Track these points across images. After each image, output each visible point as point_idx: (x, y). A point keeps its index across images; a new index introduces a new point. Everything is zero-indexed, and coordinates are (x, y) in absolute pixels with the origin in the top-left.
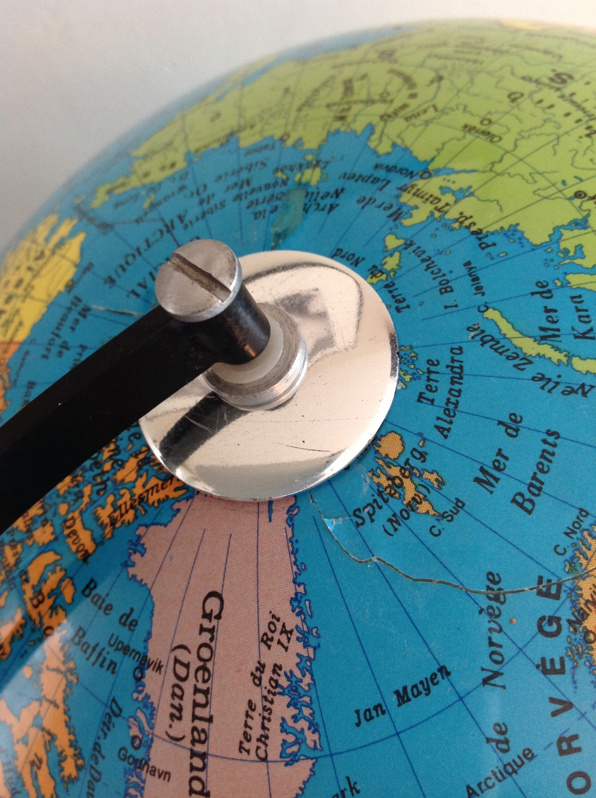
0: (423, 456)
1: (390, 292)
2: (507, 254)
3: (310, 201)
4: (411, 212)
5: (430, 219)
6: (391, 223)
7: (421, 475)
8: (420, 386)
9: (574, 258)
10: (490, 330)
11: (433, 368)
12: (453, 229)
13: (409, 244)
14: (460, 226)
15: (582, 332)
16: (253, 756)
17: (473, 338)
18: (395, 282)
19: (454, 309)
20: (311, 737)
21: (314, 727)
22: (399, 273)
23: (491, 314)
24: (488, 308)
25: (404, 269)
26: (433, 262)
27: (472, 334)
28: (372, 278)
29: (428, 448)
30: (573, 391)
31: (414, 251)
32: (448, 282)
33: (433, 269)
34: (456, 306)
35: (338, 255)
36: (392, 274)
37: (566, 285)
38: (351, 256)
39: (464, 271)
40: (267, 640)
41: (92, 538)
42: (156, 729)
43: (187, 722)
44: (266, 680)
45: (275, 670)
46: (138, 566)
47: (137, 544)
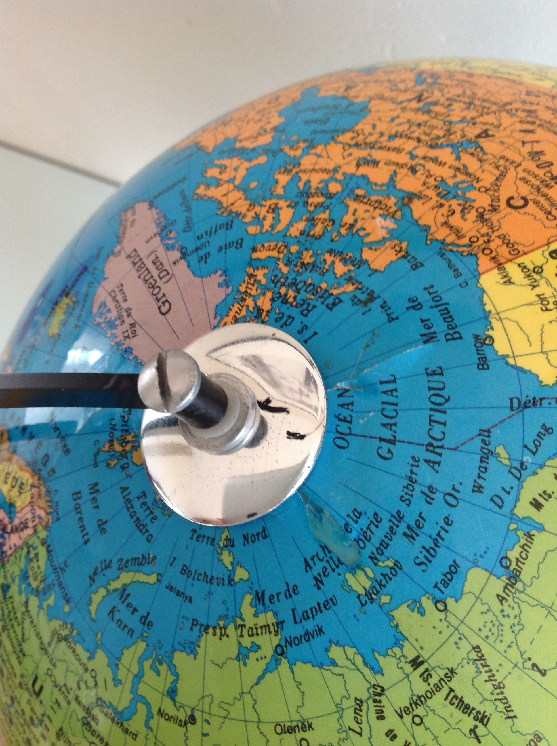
0: (123, 468)
1: (209, 538)
2: (180, 628)
3: (331, 557)
4: (255, 609)
5: (238, 614)
6: (256, 587)
7: (118, 459)
8: (149, 500)
9: (154, 663)
10: (146, 568)
11: (151, 516)
12: (220, 618)
13: (231, 581)
14: (219, 625)
15: (115, 613)
16: (115, 288)
17: (149, 554)
18: (212, 547)
19: (170, 562)
22: (216, 556)
23: (153, 579)
24: (158, 580)
25: (216, 561)
26: (207, 582)
27: (151, 556)
28: (227, 536)
29: (123, 474)
30: (95, 574)
31: (223, 579)
32: (188, 577)
33: (203, 577)
34: (171, 565)
35: (262, 532)
36: (219, 551)
37: (142, 637)
38: (253, 540)
39: (188, 593)
40: (133, 325)
41: (258, 259)
42: (162, 247)
43: (149, 264)
44: (125, 314)
45: (123, 321)
46: (217, 278)
47: (226, 284)
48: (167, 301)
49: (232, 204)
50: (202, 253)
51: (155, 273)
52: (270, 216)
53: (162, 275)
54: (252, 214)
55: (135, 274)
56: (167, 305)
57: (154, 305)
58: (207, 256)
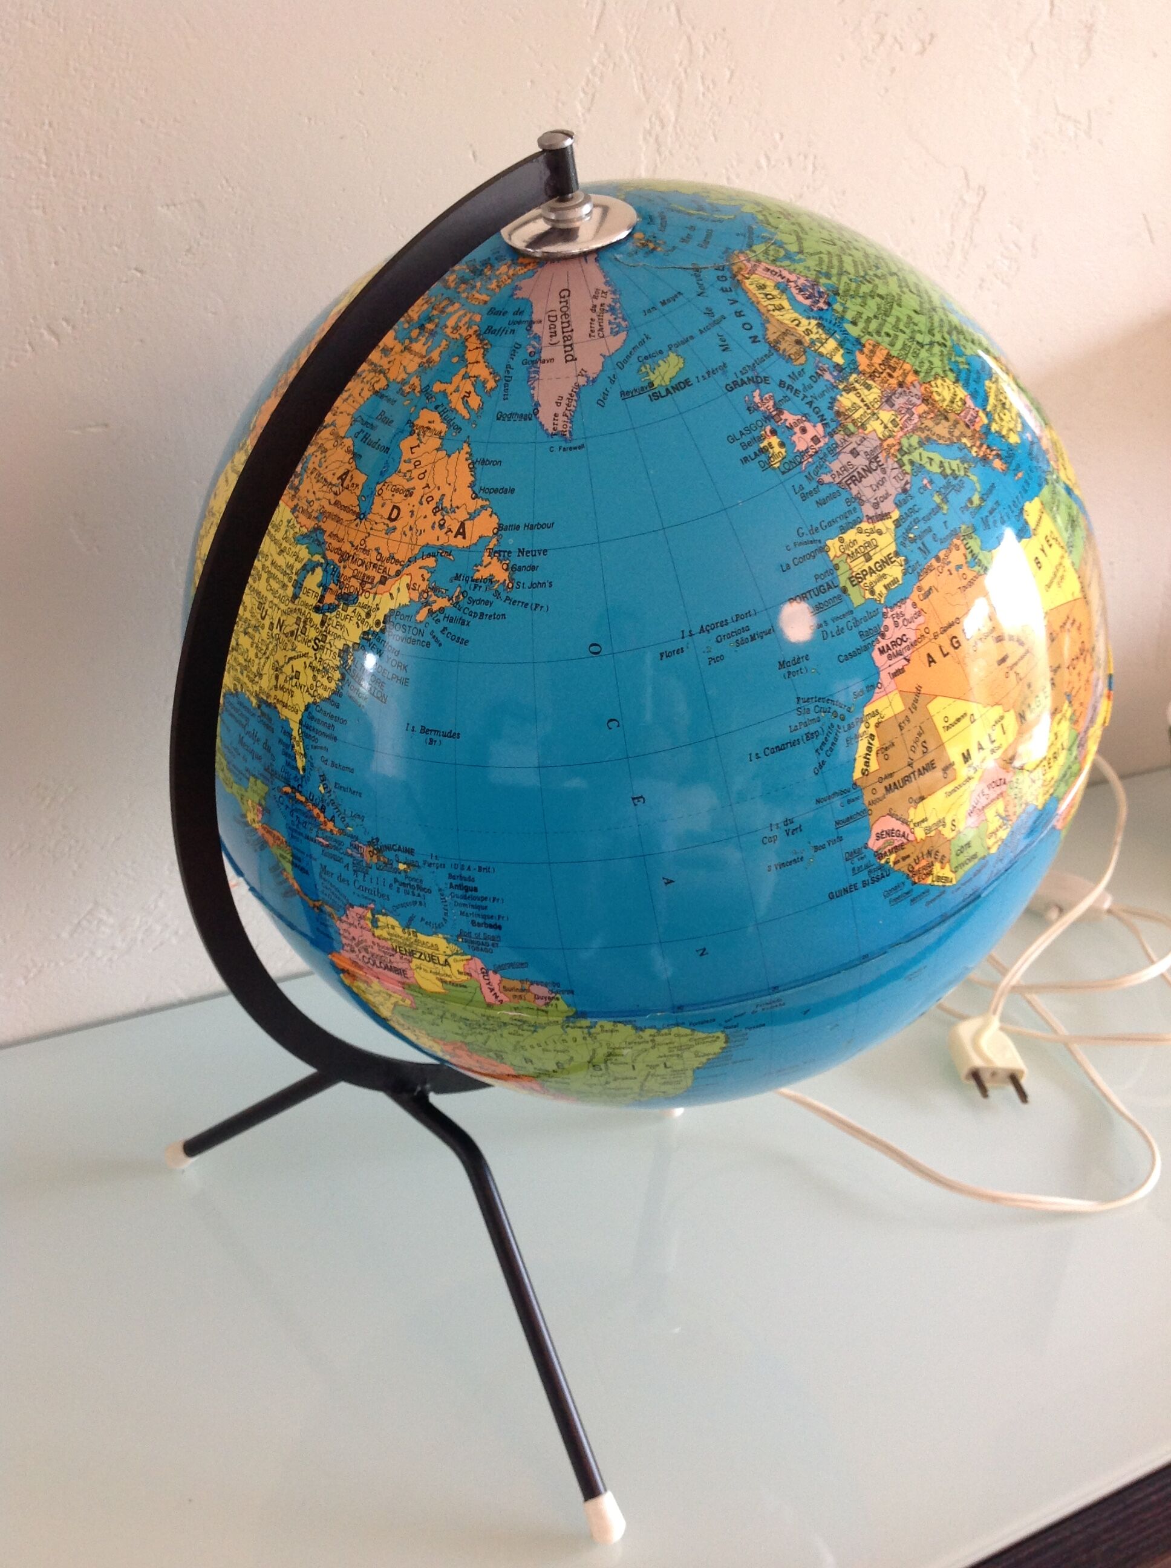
16: (597, 337)
20: (624, 324)
21: (624, 320)
40: (595, 297)
41: (488, 296)
42: (543, 345)
43: (560, 336)
44: (598, 309)
45: (602, 305)
46: (520, 294)
47: (516, 288)
48: (561, 297)
49: (477, 348)
50: (517, 318)
51: (558, 324)
52: (461, 324)
53: (554, 319)
54: (471, 332)
55: (575, 335)
56: (562, 294)
57: (571, 300)
58: (516, 313)
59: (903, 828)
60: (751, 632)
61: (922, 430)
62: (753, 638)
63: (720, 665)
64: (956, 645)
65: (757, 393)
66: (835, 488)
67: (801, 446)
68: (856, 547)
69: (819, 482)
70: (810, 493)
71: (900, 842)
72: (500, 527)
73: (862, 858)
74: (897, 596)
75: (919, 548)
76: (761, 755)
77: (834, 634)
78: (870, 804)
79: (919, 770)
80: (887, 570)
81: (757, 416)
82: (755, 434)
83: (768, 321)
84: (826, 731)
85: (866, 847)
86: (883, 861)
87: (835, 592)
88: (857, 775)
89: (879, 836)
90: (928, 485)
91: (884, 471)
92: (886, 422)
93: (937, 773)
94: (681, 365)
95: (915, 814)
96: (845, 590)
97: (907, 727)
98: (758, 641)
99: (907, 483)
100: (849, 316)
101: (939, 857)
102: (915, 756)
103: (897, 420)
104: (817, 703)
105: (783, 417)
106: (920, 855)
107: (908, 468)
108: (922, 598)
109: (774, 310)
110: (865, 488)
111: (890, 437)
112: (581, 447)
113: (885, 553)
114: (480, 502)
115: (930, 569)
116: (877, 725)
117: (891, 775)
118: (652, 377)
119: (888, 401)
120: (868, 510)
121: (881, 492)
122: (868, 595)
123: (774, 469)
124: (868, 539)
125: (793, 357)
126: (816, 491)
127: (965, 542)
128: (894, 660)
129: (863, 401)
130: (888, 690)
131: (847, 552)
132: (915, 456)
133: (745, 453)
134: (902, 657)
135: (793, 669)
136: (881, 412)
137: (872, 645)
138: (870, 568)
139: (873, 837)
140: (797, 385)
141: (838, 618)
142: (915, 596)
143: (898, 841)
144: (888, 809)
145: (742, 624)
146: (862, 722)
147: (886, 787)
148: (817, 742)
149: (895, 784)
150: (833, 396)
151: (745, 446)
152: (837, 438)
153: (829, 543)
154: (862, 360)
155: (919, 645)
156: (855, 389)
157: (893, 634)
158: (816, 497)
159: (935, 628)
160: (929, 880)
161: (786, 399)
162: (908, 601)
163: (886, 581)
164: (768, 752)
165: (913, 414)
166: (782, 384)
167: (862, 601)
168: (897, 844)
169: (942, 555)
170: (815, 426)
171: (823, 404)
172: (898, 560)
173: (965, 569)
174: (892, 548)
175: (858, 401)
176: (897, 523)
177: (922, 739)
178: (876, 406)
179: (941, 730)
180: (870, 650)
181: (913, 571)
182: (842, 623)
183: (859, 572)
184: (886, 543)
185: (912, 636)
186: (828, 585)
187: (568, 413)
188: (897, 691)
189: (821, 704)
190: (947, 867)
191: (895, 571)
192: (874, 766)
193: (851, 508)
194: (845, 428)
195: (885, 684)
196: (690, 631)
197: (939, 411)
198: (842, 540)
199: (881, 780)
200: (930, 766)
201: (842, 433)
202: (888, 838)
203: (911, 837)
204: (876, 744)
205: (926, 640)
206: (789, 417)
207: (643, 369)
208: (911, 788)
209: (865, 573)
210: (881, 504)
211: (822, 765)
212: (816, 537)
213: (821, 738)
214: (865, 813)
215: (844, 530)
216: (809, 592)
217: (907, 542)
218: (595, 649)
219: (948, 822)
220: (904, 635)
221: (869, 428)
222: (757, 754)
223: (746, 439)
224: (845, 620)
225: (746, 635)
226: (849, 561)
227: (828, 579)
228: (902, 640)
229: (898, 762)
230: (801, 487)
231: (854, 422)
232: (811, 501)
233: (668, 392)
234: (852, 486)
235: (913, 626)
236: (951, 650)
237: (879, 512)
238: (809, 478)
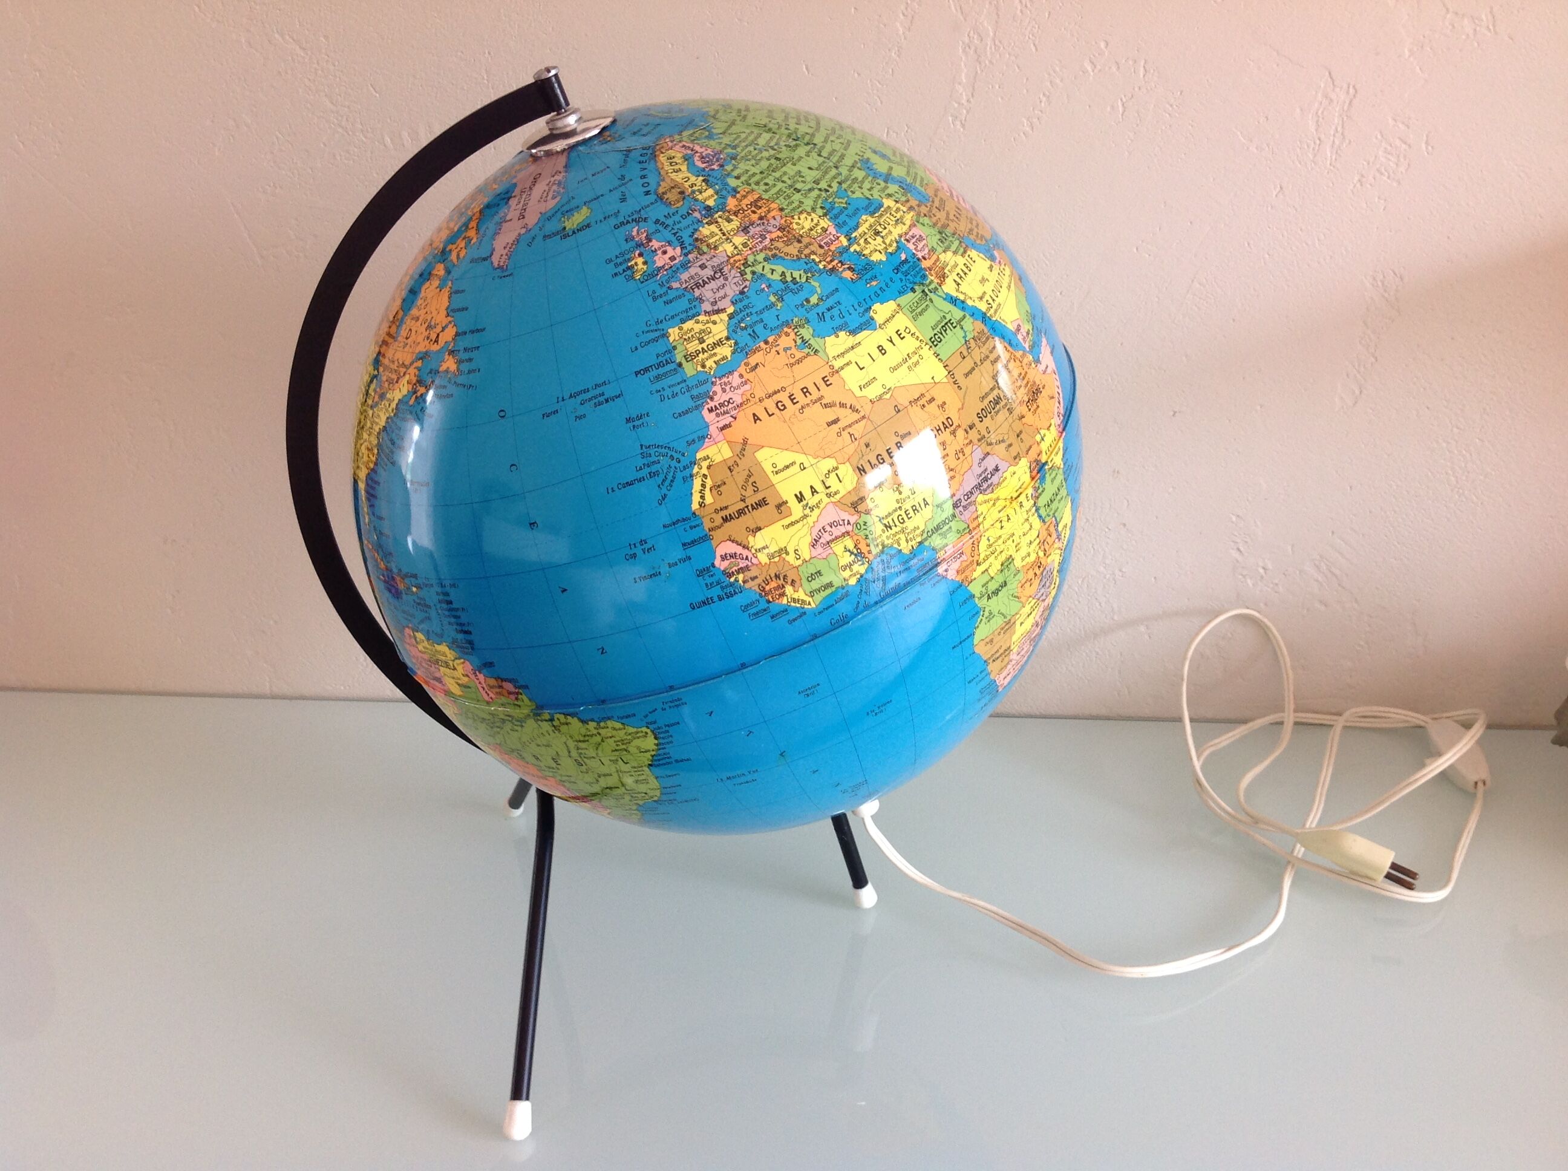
16: (542, 202)
20: (562, 191)
21: (564, 189)
40: (553, 176)
41: (498, 185)
42: (510, 211)
43: (522, 204)
44: (551, 184)
45: (554, 181)
46: (514, 181)
47: (515, 177)
48: (534, 179)
49: (477, 219)
50: (504, 196)
51: (524, 196)
53: (524, 193)
54: (478, 209)
55: (530, 202)
56: (535, 177)
57: (538, 180)
59: (745, 553)
60: (606, 397)
61: (770, 249)
62: (607, 401)
63: (583, 421)
64: (782, 408)
65: (635, 230)
66: (680, 292)
67: (659, 264)
68: (693, 333)
69: (669, 288)
70: (661, 296)
71: (745, 565)
72: (457, 334)
73: (712, 576)
74: (725, 370)
75: (750, 334)
76: (616, 488)
77: (670, 397)
78: (710, 530)
79: (752, 505)
80: (718, 350)
81: (632, 244)
82: (627, 257)
83: (663, 180)
84: (665, 471)
85: (713, 565)
86: (732, 580)
87: (672, 366)
88: (695, 506)
89: (724, 558)
90: (766, 289)
91: (726, 279)
92: (737, 244)
93: (770, 508)
94: (588, 214)
95: (757, 541)
96: (680, 365)
97: (736, 470)
98: (611, 403)
99: (746, 287)
100: (735, 173)
101: (790, 581)
102: (747, 494)
103: (749, 242)
104: (657, 449)
105: (651, 244)
106: (768, 578)
107: (749, 276)
108: (748, 371)
109: (672, 173)
110: (707, 292)
111: (738, 254)
112: (511, 274)
113: (717, 338)
114: (449, 319)
115: (759, 349)
116: (709, 467)
117: (726, 508)
118: (566, 224)
119: (745, 230)
120: (706, 306)
121: (721, 293)
122: (699, 368)
123: (636, 280)
124: (704, 327)
125: (673, 203)
126: (666, 293)
127: (796, 330)
128: (721, 418)
129: (721, 230)
130: (717, 440)
131: (684, 337)
132: (758, 268)
133: (616, 271)
134: (729, 415)
135: (637, 423)
136: (735, 237)
137: (702, 405)
138: (703, 349)
139: (718, 559)
140: (670, 222)
141: (673, 386)
142: (742, 369)
143: (743, 564)
144: (728, 535)
145: (599, 391)
146: (695, 464)
147: (722, 517)
148: (659, 480)
149: (730, 515)
150: (696, 228)
151: (616, 265)
152: (690, 257)
153: (670, 331)
154: (731, 203)
155: (745, 407)
156: (717, 222)
157: (720, 398)
158: (664, 299)
159: (760, 393)
160: (785, 601)
161: (657, 231)
162: (735, 373)
163: (716, 359)
164: (620, 486)
165: (766, 238)
166: (657, 222)
167: (695, 372)
168: (741, 565)
169: (770, 339)
170: (674, 249)
171: (685, 235)
172: (729, 343)
173: (794, 351)
174: (725, 334)
175: (717, 231)
176: (731, 317)
177: (751, 480)
178: (732, 233)
179: (771, 475)
180: (701, 409)
181: (741, 351)
182: (677, 389)
183: (693, 351)
184: (719, 329)
185: (738, 400)
186: (666, 361)
187: (509, 253)
188: (725, 441)
189: (660, 450)
190: (801, 590)
191: (726, 351)
192: (709, 499)
193: (692, 306)
194: (699, 249)
195: (714, 436)
196: (563, 398)
197: (794, 236)
198: (681, 329)
199: (716, 511)
200: (762, 503)
201: (696, 253)
202: (732, 560)
203: (754, 561)
204: (709, 483)
205: (752, 403)
206: (655, 244)
207: (563, 219)
208: (747, 520)
209: (698, 353)
210: (718, 303)
211: (664, 497)
212: (660, 326)
213: (662, 477)
214: (706, 538)
215: (683, 321)
216: (651, 366)
217: (739, 330)
218: (502, 414)
219: (791, 550)
220: (731, 399)
221: (721, 249)
222: (612, 488)
223: (619, 260)
224: (681, 386)
225: (602, 399)
226: (685, 343)
227: (668, 356)
228: (729, 402)
229: (732, 499)
230: (654, 292)
231: (708, 246)
232: (660, 301)
233: (574, 232)
234: (696, 290)
235: (739, 392)
236: (777, 411)
237: (716, 308)
238: (662, 285)
